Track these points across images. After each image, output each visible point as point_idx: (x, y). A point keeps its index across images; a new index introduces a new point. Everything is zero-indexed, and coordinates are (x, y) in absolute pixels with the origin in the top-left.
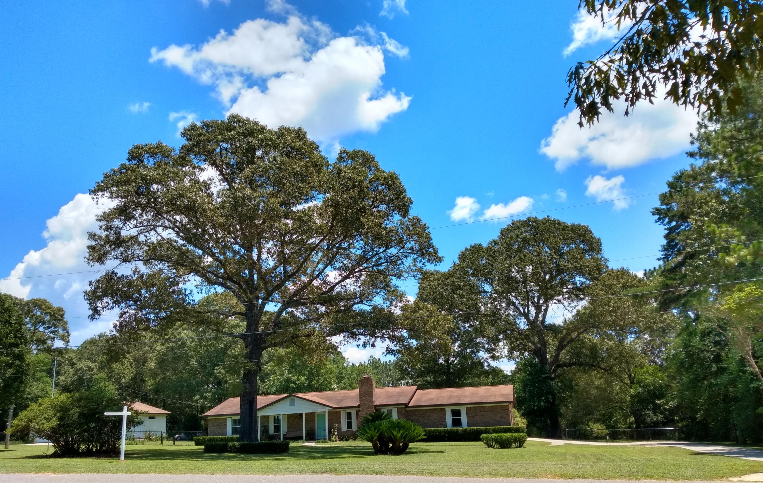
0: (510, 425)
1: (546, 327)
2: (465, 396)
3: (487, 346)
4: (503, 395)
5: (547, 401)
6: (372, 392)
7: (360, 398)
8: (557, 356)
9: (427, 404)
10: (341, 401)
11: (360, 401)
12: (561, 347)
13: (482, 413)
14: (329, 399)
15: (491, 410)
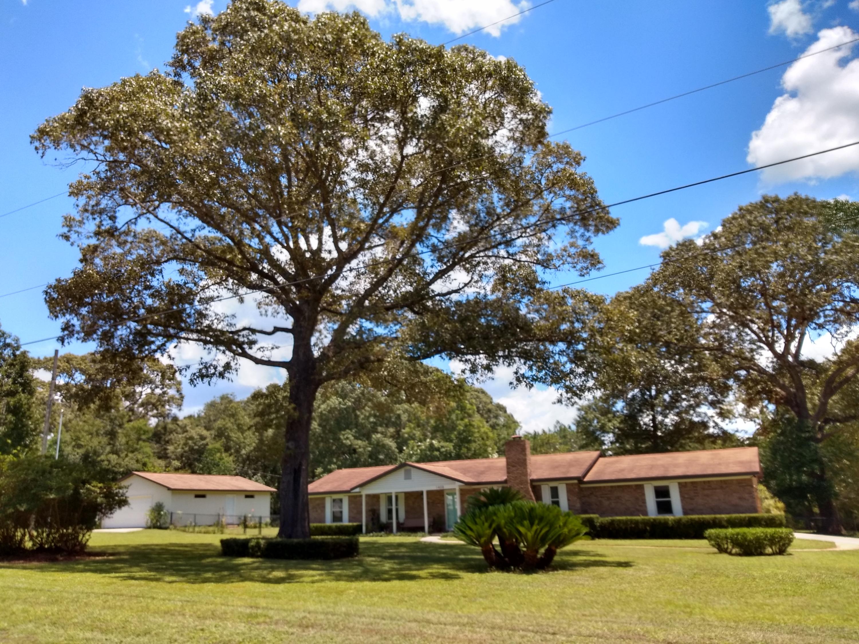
0: (756, 511)
1: (803, 364)
2: (676, 466)
3: (711, 397)
4: (741, 463)
5: (812, 474)
6: (525, 460)
7: (508, 468)
8: (824, 404)
9: (613, 477)
10: (482, 473)
11: (508, 473)
12: (828, 392)
13: (706, 492)
14: (465, 471)
15: (722, 488)
